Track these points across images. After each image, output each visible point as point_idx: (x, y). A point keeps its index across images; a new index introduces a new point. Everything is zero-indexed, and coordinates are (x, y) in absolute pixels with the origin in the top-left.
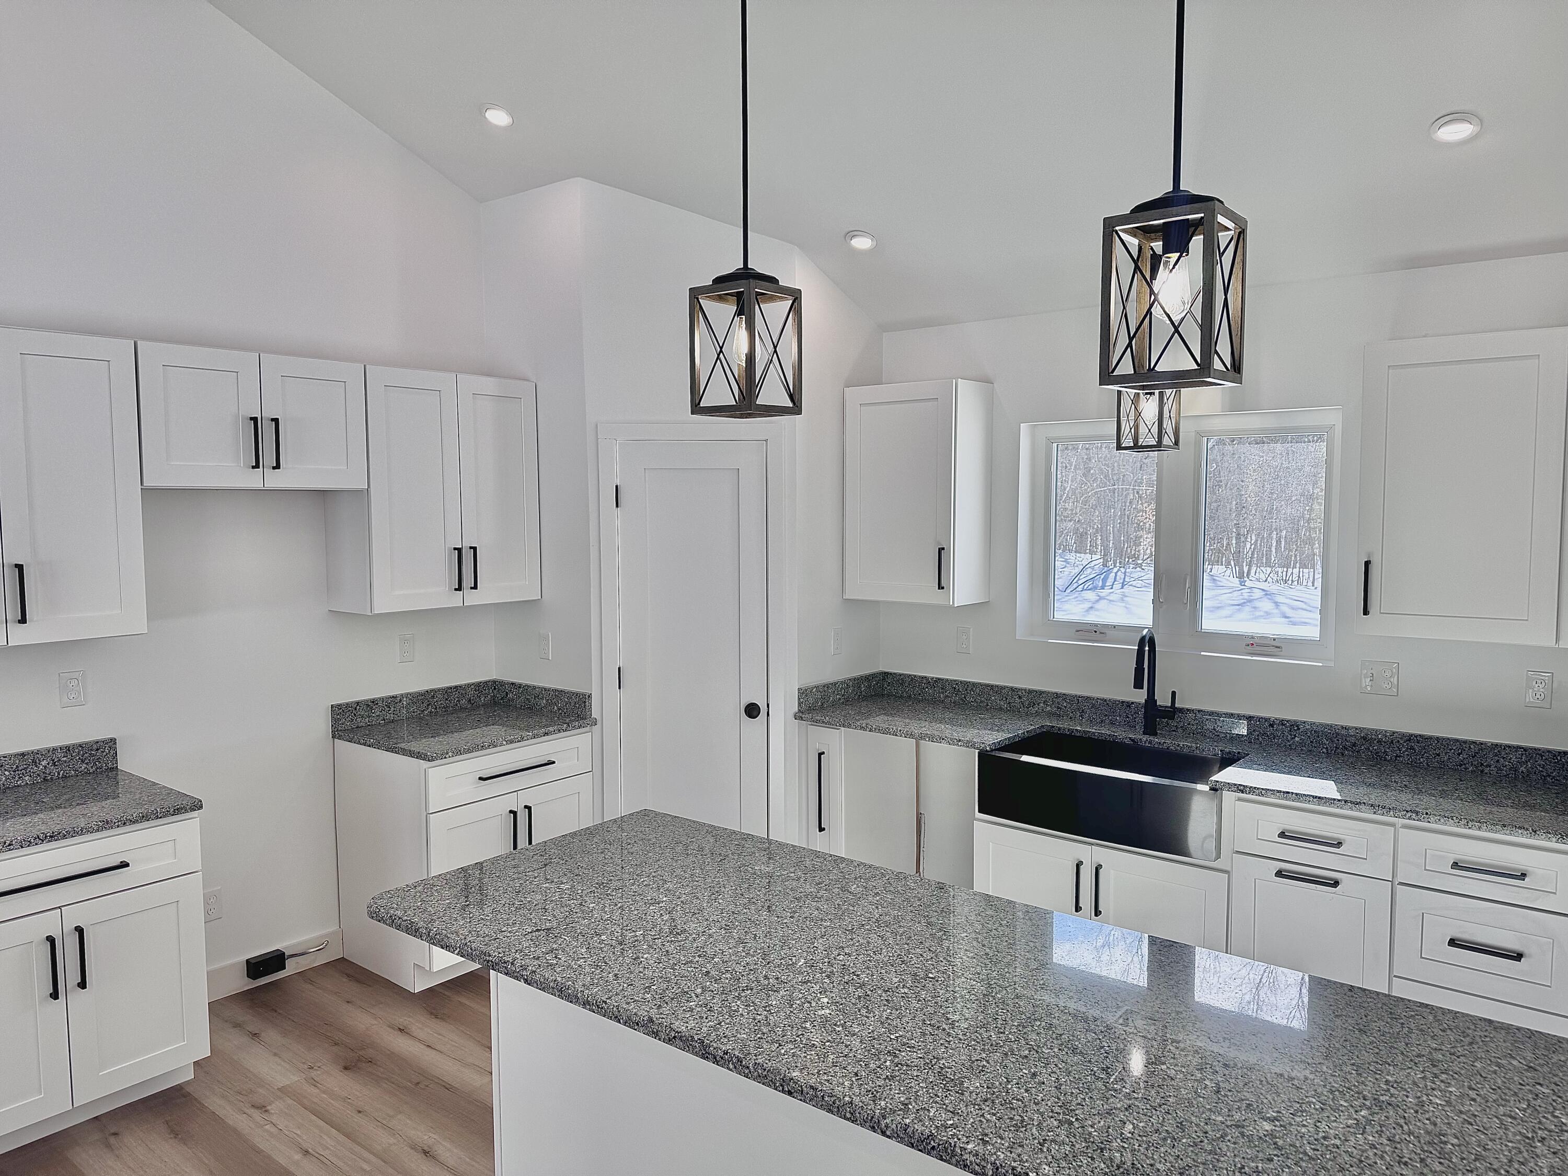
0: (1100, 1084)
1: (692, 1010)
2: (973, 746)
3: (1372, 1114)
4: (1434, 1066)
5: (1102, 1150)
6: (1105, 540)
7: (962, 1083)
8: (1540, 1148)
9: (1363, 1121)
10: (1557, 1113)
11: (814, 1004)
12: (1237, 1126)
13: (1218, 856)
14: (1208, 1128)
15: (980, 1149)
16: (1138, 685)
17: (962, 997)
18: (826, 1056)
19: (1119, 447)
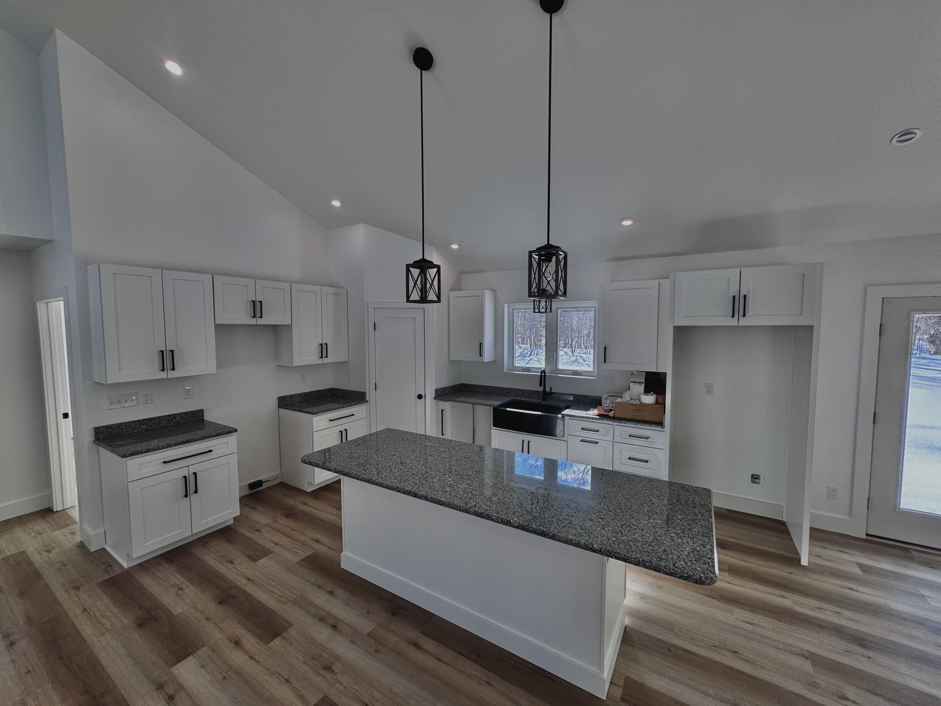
0: (530, 497)
1: (410, 484)
2: (491, 406)
3: (603, 500)
4: (619, 487)
5: (531, 513)
6: (531, 340)
7: (491, 499)
8: (645, 505)
9: (600, 502)
10: (650, 497)
11: (447, 480)
12: (567, 505)
13: (564, 436)
14: (559, 506)
15: (497, 515)
16: (541, 385)
17: (490, 476)
18: (451, 494)
19: (534, 312)
